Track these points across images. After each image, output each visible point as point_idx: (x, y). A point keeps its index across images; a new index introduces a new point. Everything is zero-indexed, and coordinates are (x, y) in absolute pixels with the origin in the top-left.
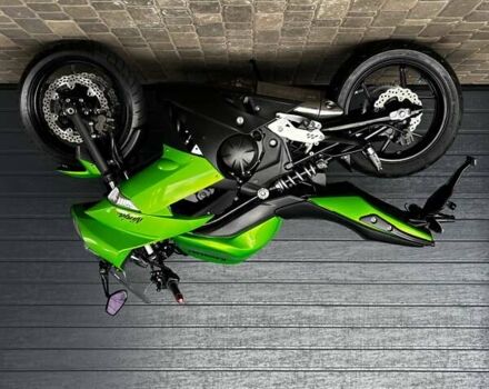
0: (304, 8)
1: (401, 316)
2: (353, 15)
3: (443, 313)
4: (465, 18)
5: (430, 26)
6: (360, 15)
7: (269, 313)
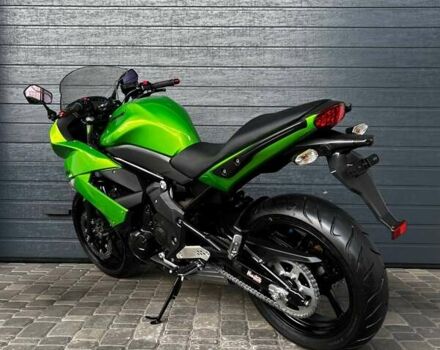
0: (175, 332)
1: (90, 56)
2: (131, 326)
3: (52, 59)
4: (32, 321)
5: (63, 315)
6: (124, 326)
7: (208, 60)
